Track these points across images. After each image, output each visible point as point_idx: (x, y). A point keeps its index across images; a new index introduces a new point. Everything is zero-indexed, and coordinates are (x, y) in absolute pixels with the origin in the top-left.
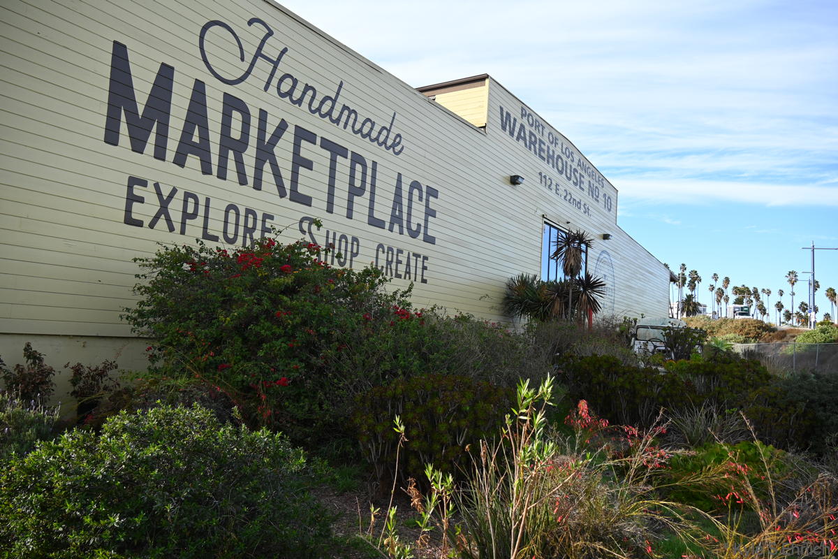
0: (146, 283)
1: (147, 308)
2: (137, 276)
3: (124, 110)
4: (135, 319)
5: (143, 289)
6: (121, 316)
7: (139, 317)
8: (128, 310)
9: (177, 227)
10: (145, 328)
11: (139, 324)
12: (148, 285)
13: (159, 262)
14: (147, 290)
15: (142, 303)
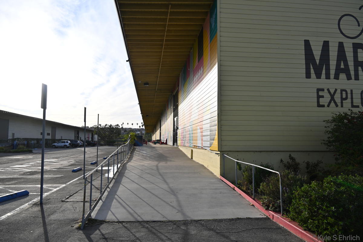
0: (329, 129)
1: (331, 139)
2: (326, 127)
3: (312, 64)
4: (327, 144)
5: (328, 132)
6: (321, 143)
7: (329, 143)
8: (324, 140)
9: (339, 104)
10: (332, 147)
11: (330, 146)
12: (330, 130)
13: (334, 120)
14: (330, 132)
15: (329, 138)
